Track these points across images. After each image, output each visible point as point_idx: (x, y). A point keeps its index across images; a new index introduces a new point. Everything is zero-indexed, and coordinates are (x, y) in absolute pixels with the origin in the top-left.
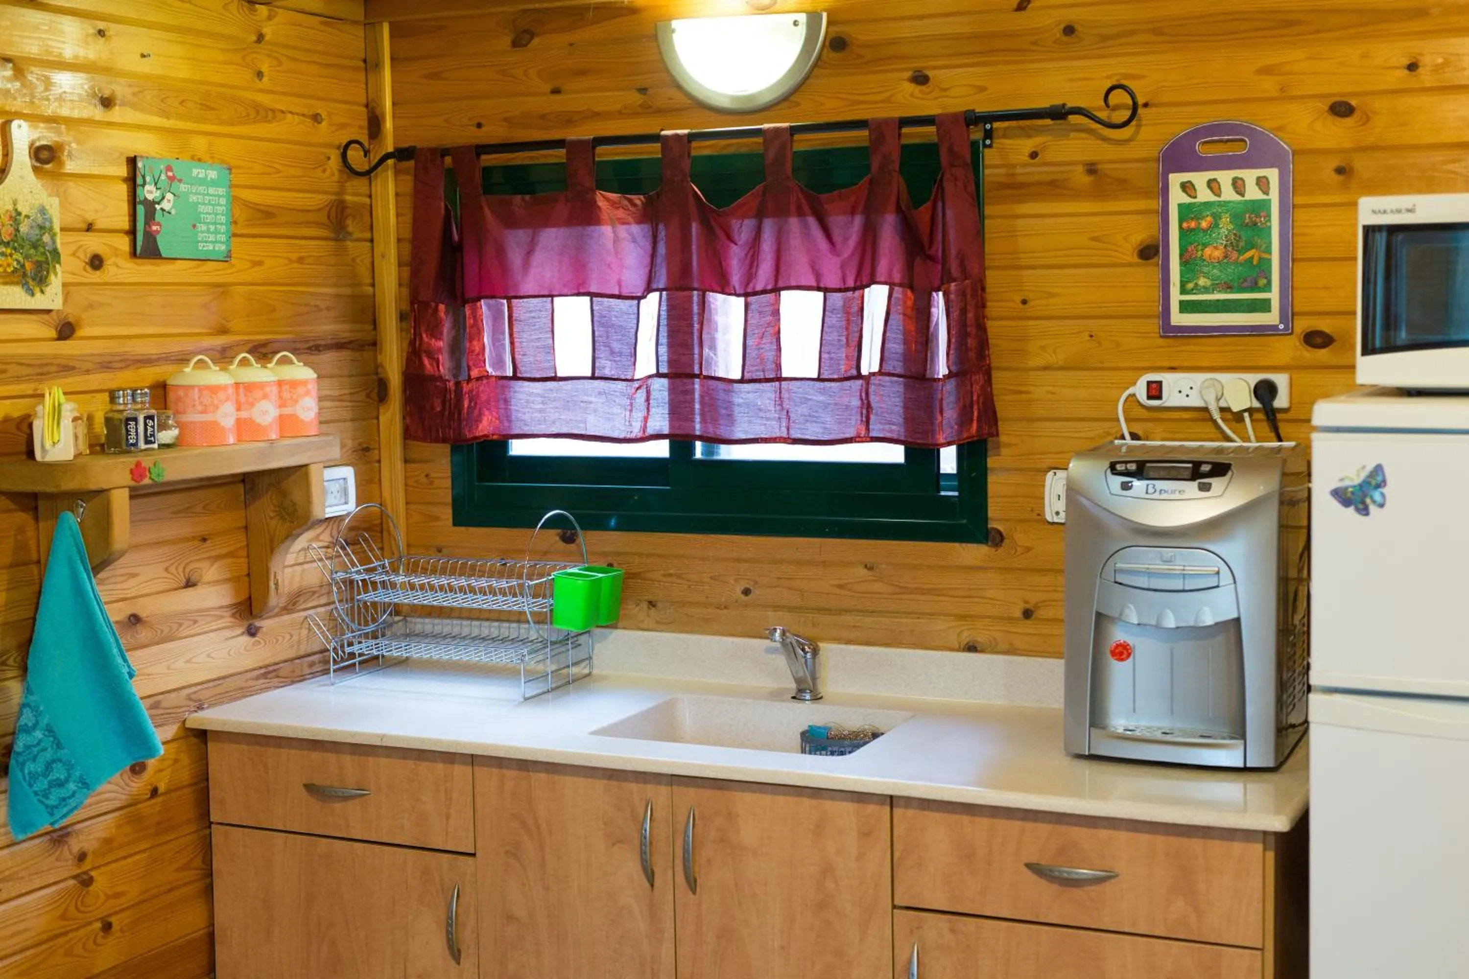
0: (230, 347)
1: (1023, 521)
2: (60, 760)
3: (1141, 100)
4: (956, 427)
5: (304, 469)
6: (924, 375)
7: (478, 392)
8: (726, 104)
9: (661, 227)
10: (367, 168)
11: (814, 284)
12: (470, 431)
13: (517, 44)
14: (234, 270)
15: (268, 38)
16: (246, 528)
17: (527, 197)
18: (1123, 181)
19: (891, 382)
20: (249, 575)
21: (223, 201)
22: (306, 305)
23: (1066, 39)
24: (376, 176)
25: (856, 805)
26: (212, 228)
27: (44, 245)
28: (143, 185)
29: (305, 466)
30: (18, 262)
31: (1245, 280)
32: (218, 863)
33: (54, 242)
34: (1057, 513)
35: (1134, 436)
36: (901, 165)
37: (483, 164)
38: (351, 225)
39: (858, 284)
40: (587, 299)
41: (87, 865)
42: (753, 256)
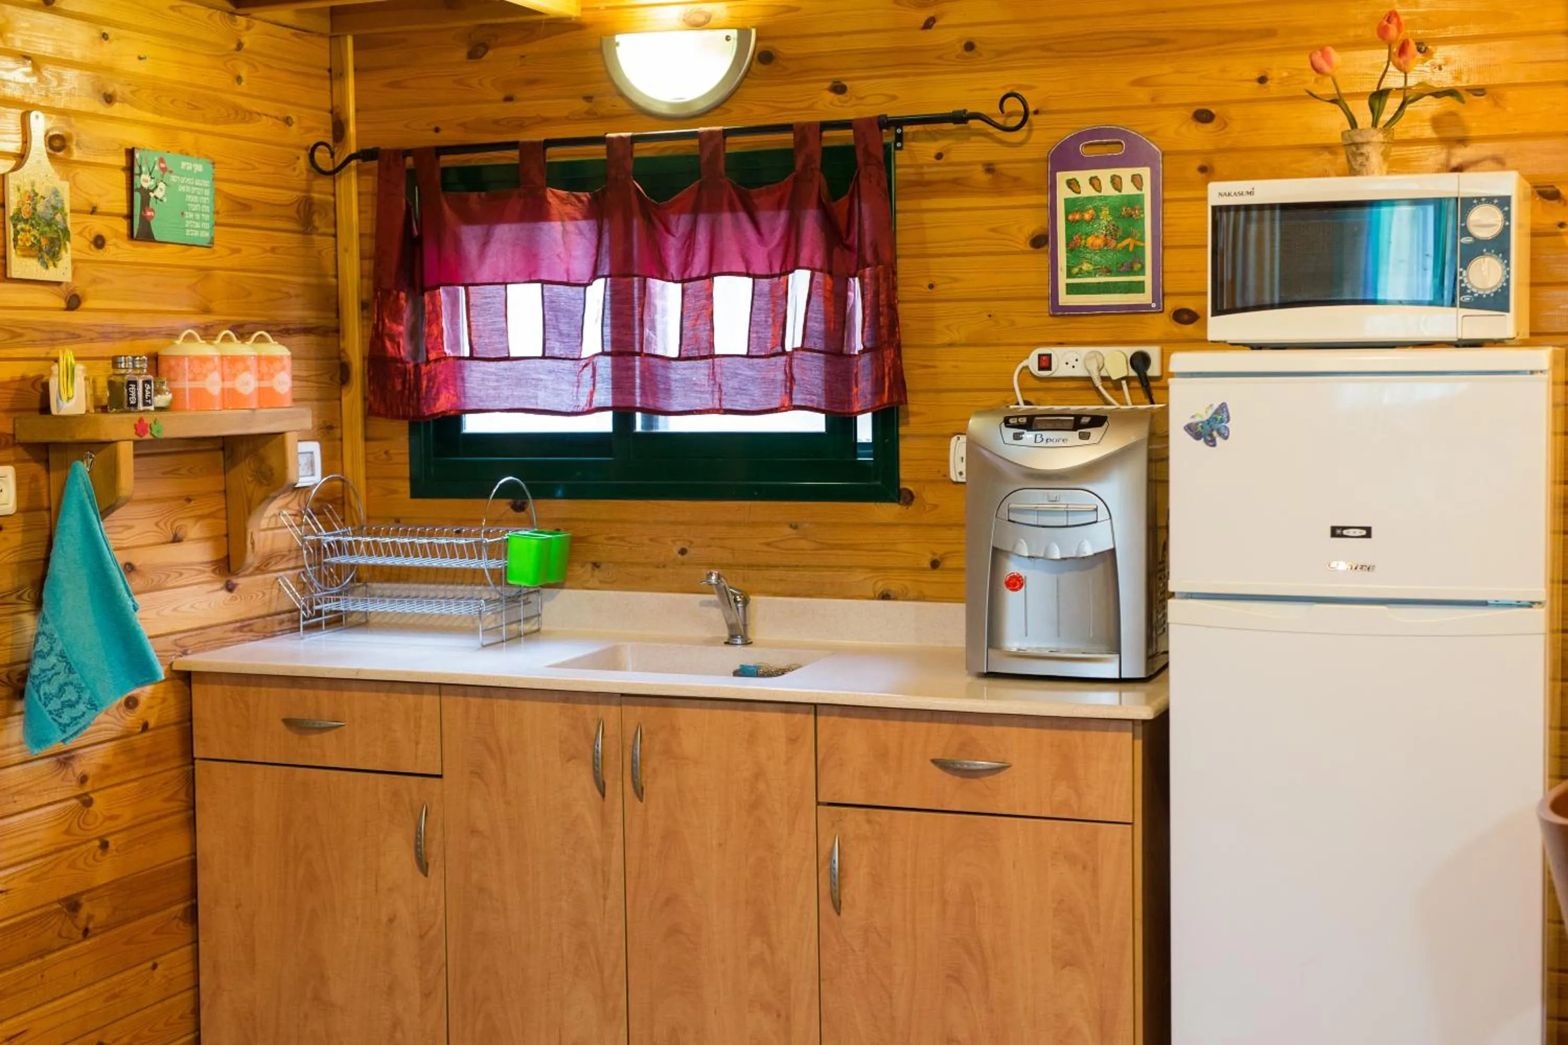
0: (212, 326)
1: (932, 481)
2: (71, 684)
3: (1031, 109)
4: (869, 397)
5: (280, 437)
6: (842, 351)
7: (436, 374)
8: (664, 110)
9: (606, 221)
10: (331, 168)
11: (744, 270)
12: (428, 408)
13: (474, 55)
14: (217, 255)
15: (246, 46)
16: (225, 491)
17: (483, 194)
18: (1016, 179)
19: (812, 357)
20: (227, 535)
21: (207, 192)
22: (279, 291)
23: (966, 54)
24: (340, 177)
25: (783, 715)
26: (198, 216)
27: (57, 223)
28: (140, 174)
29: (282, 433)
30: (35, 238)
31: (1122, 265)
32: (201, 796)
33: (65, 220)
34: (961, 473)
35: (1027, 403)
36: (822, 165)
37: (442, 165)
38: (317, 221)
39: (784, 270)
40: (538, 285)
41: (88, 788)
42: (689, 246)
